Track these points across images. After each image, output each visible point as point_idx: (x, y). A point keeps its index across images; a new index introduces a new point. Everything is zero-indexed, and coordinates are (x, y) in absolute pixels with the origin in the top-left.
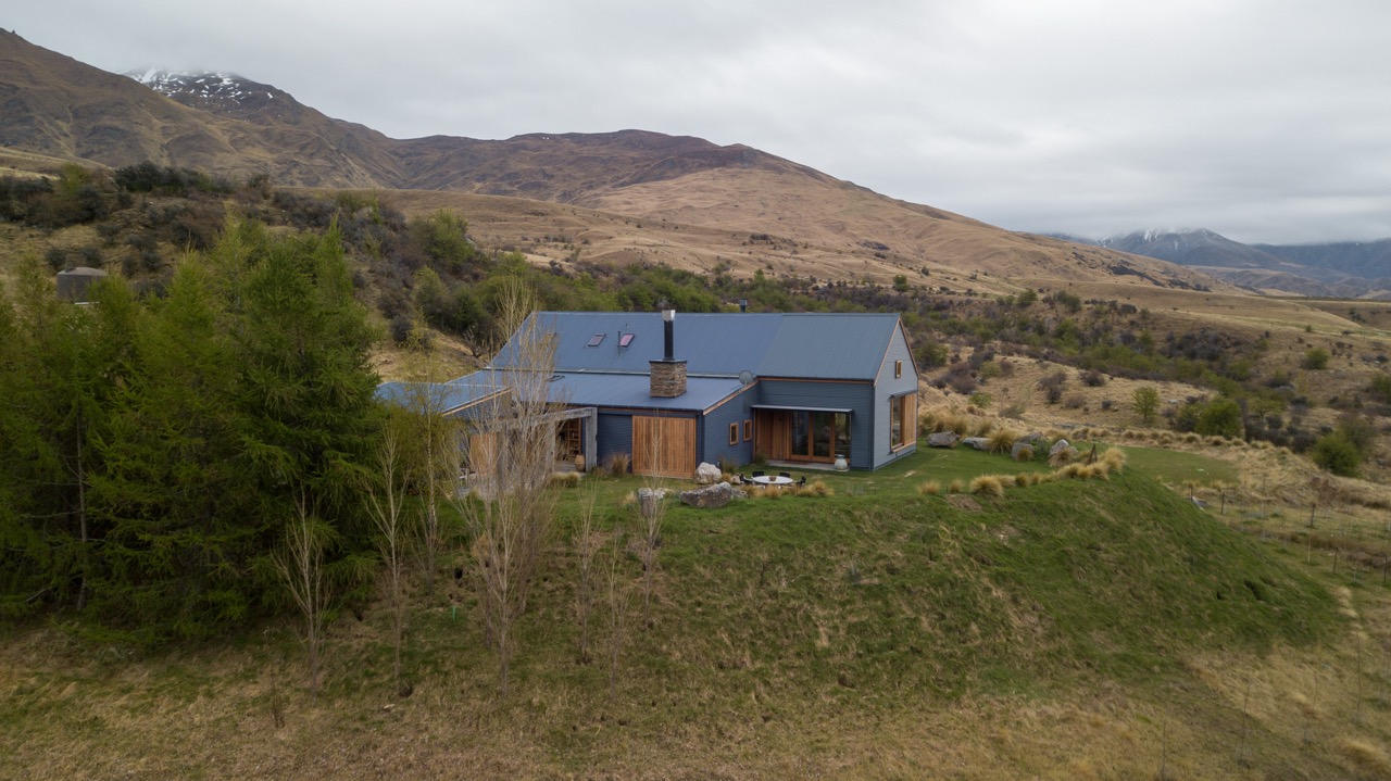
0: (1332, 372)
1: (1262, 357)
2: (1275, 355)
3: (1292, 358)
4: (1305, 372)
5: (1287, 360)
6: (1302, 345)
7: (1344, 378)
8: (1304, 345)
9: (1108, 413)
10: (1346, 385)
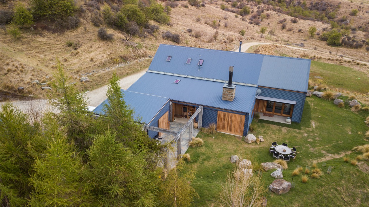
0: (358, 16)
1: (338, 11)
2: (342, 10)
3: (347, 11)
4: (351, 16)
5: (346, 12)
6: (349, 7)
7: (361, 19)
8: (350, 7)
9: (300, 33)
10: (362, 21)
